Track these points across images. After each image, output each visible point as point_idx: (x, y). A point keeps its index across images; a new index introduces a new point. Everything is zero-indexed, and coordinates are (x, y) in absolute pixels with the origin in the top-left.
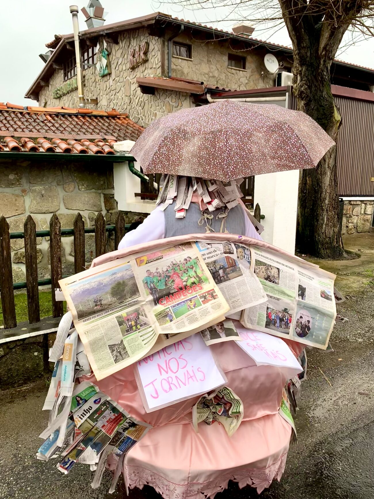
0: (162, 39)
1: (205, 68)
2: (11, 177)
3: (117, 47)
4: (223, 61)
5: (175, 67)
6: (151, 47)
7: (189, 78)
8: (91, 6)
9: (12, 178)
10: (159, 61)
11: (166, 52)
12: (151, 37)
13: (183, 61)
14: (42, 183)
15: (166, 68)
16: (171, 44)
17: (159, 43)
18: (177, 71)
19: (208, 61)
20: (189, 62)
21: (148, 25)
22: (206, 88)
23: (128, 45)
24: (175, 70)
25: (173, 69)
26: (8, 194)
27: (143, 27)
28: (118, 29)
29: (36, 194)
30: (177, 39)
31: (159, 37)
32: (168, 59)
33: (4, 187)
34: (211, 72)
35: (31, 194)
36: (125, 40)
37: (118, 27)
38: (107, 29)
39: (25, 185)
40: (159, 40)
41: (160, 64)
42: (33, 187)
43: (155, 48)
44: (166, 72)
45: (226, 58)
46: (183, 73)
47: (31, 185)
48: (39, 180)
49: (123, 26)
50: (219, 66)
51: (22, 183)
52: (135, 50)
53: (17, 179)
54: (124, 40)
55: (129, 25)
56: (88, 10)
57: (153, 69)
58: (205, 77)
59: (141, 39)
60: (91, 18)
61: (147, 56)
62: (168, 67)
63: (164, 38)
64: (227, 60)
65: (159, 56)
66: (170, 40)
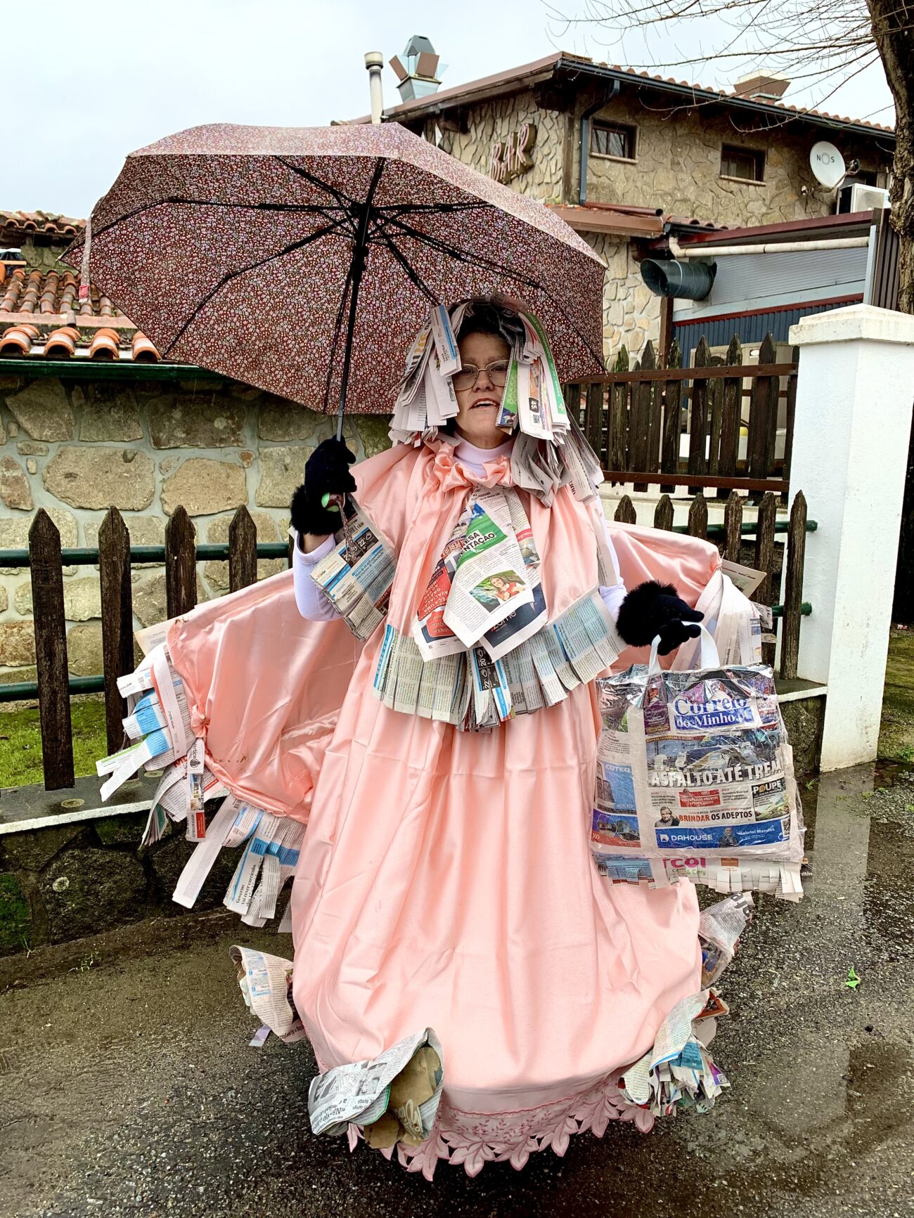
0: (568, 115)
1: (664, 180)
2: (219, 424)
3: (464, 140)
4: (708, 163)
5: (594, 180)
6: (542, 136)
7: (627, 203)
8: (412, 52)
9: (221, 428)
10: (559, 166)
11: (576, 145)
12: (542, 111)
13: (613, 164)
14: (287, 439)
15: (574, 182)
16: (588, 127)
17: (561, 124)
18: (600, 189)
19: (673, 163)
20: (629, 166)
21: (536, 84)
22: (667, 223)
23: (490, 133)
24: (594, 187)
25: (590, 184)
26: (211, 463)
27: (524, 90)
28: (468, 99)
29: (271, 464)
30: (601, 115)
31: (562, 111)
32: (580, 162)
33: (202, 446)
34: (679, 190)
35: (260, 463)
36: (483, 124)
37: (468, 93)
38: (443, 101)
39: (249, 442)
40: (561, 118)
41: (560, 173)
42: (266, 447)
43: (552, 137)
44: (573, 192)
45: (716, 156)
46: (613, 192)
47: (262, 443)
48: (280, 432)
49: (480, 90)
50: (698, 175)
51: (242, 437)
52: (503, 145)
53: (232, 429)
54: (480, 122)
55: (494, 86)
56: (404, 61)
57: (544, 187)
58: (664, 201)
59: (520, 119)
60: (410, 78)
61: (531, 156)
62: (580, 180)
63: (572, 114)
64: (719, 160)
65: (560, 156)
66: (585, 116)
